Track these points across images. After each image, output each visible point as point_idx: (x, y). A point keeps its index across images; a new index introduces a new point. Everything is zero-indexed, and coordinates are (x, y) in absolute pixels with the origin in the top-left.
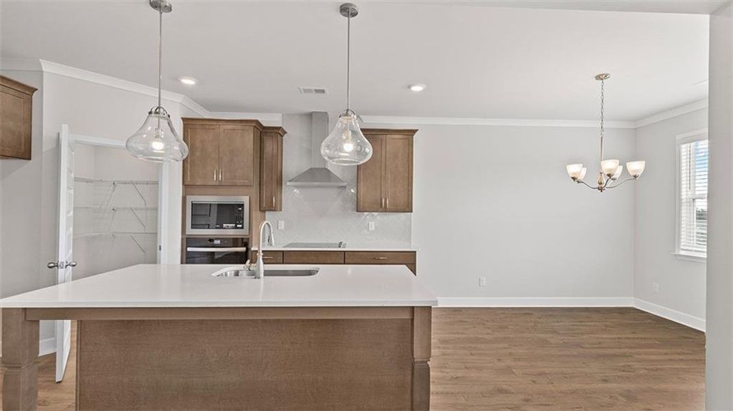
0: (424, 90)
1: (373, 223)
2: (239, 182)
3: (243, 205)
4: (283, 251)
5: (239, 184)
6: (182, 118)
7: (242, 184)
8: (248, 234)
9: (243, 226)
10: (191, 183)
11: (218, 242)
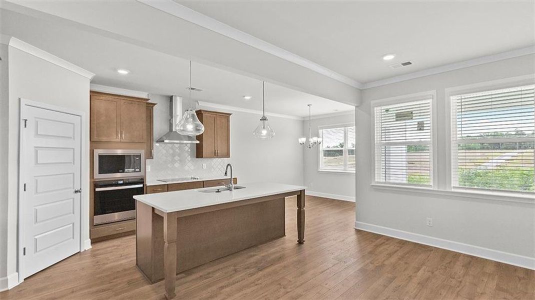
0: (251, 99)
1: (205, 165)
2: (136, 140)
3: (140, 155)
4: (167, 185)
8: (143, 175)
9: (140, 170)
11: (121, 182)
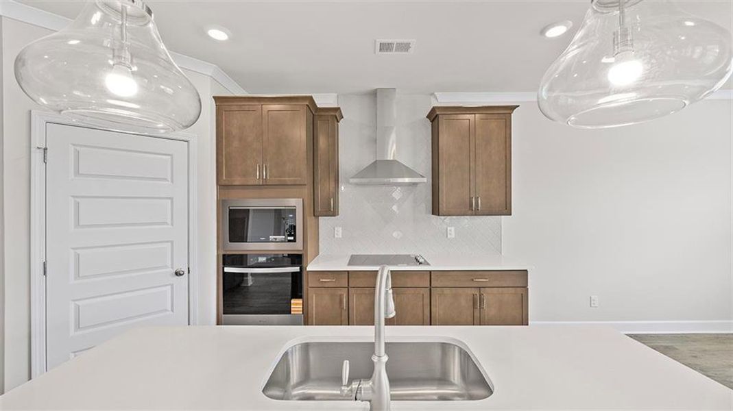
1: (453, 229)
2: (288, 180)
3: (295, 210)
4: (348, 271)
5: (289, 183)
6: (214, 97)
7: (292, 183)
8: (302, 249)
9: (295, 238)
10: (227, 183)
11: (263, 260)
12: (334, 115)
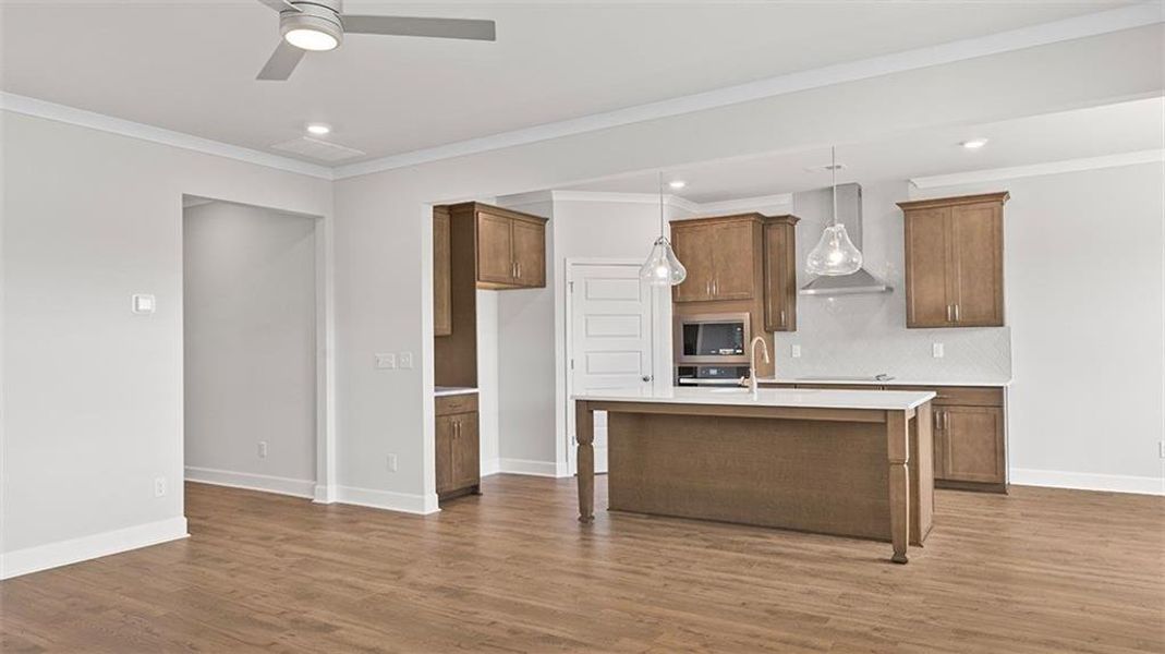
1: (941, 346)
2: (735, 295)
3: (742, 324)
5: (737, 298)
6: (671, 223)
7: (740, 297)
8: (748, 361)
9: (744, 351)
10: (682, 300)
11: (714, 372)
12: (788, 221)
